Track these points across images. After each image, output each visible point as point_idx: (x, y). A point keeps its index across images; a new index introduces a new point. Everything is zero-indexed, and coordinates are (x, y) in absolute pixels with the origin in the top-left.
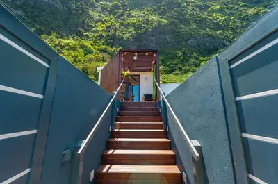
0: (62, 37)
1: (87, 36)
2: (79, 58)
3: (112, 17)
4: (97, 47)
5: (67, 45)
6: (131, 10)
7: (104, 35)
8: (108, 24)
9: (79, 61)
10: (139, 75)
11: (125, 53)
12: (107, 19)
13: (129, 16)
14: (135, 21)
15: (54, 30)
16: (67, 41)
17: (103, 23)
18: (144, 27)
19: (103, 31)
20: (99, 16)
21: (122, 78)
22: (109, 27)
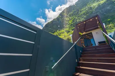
0: (60, 31)
1: (67, 27)
2: (66, 35)
3: (74, 16)
4: (71, 29)
5: (62, 32)
6: (81, 9)
7: (72, 24)
8: (73, 19)
9: (66, 36)
10: (91, 33)
11: (79, 25)
12: (72, 18)
13: (81, 11)
14: (84, 12)
15: (57, 30)
16: (61, 31)
17: (71, 20)
18: (90, 11)
19: (72, 22)
20: (69, 18)
21: (80, 36)
22: (74, 20)
